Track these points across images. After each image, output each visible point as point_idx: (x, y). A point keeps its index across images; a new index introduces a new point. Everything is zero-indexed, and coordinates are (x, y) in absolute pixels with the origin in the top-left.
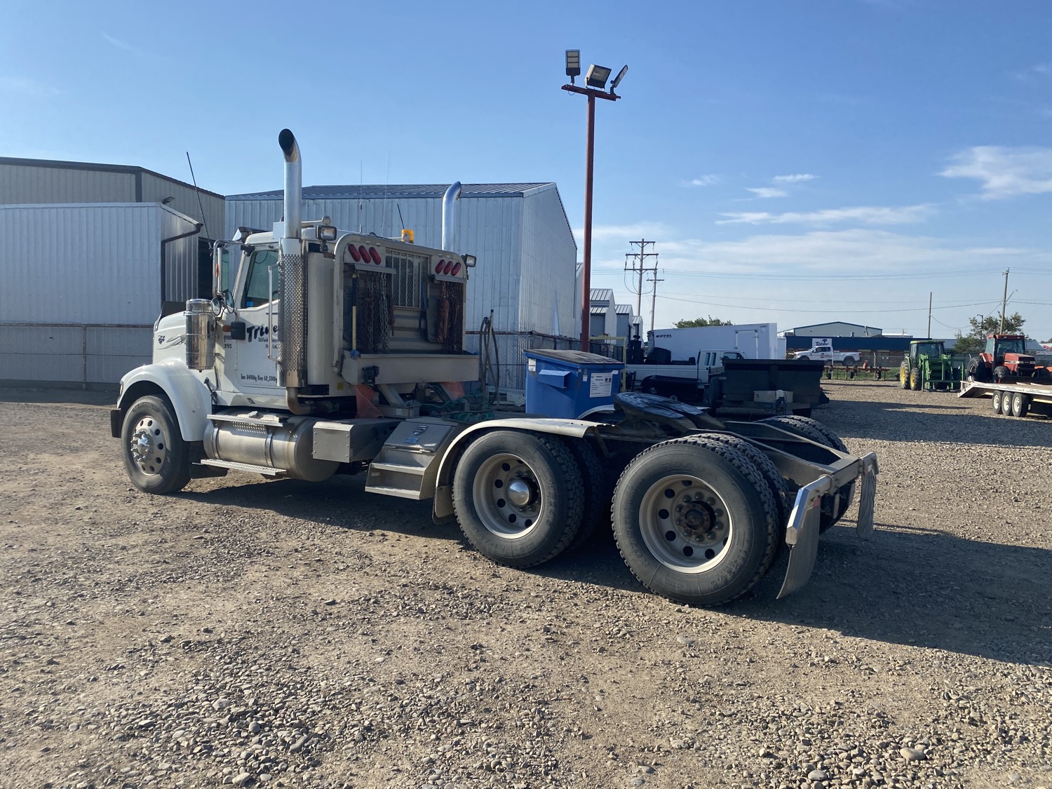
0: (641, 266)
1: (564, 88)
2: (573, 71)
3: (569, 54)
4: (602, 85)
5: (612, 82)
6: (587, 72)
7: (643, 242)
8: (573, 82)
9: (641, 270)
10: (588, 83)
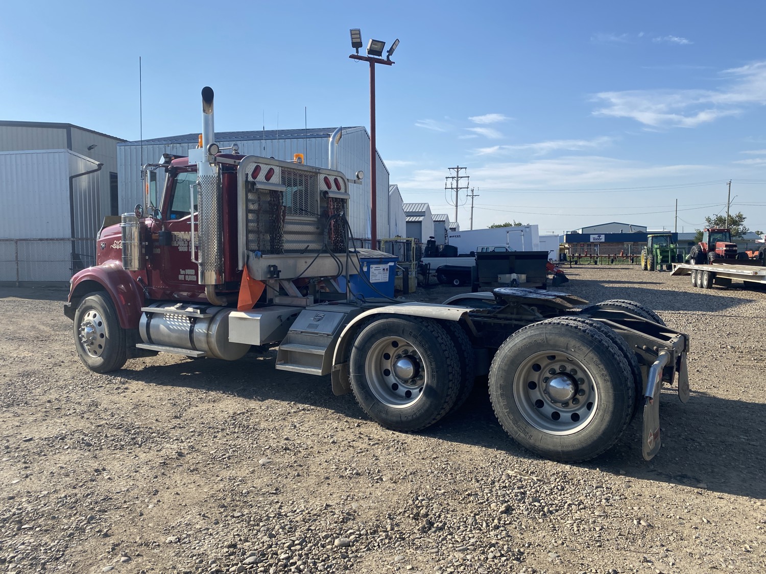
0: (457, 186)
1: (351, 57)
2: (357, 45)
3: (353, 32)
4: (380, 54)
5: (388, 52)
6: (367, 45)
7: (458, 168)
8: (357, 52)
9: (457, 188)
10: (369, 53)
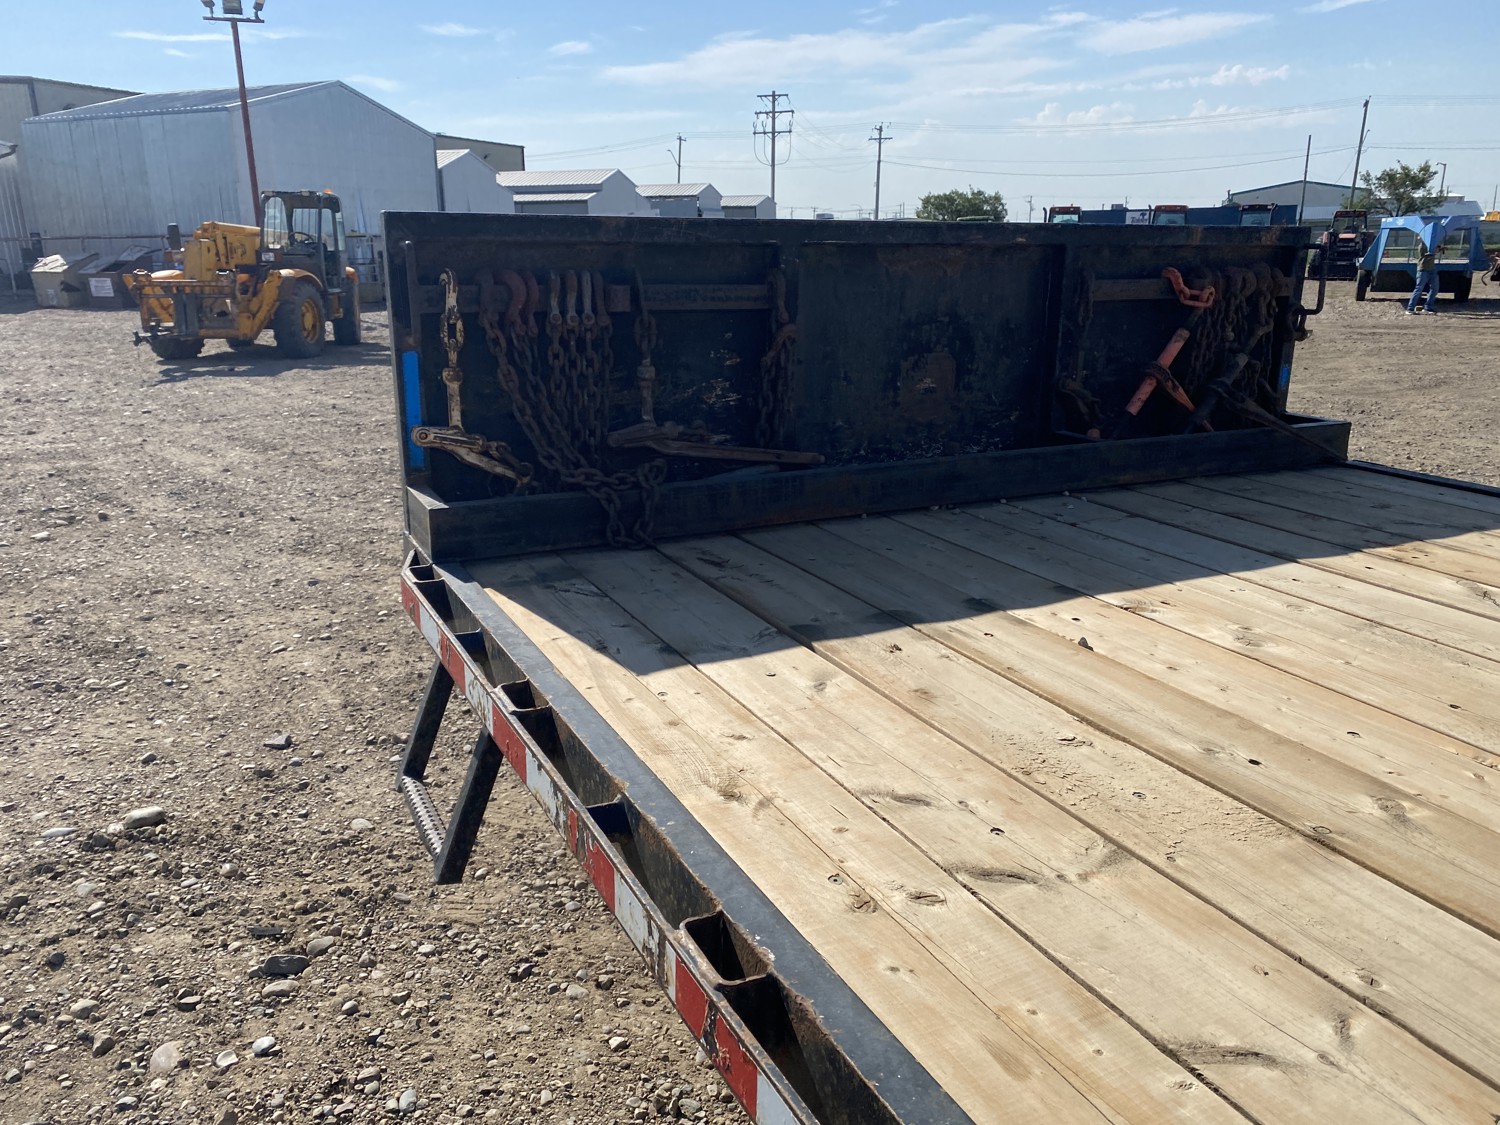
0: (773, 127)
1: (206, 18)
2: (209, 4)
4: (240, 12)
5: (254, 8)
7: (774, 95)
8: (212, 12)
9: (773, 132)
10: (225, 12)
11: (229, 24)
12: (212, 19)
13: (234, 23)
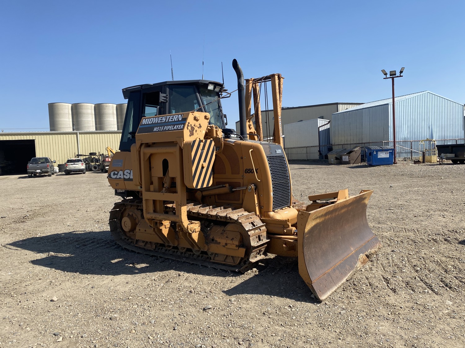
1: (384, 78)
2: (386, 74)
3: (383, 71)
4: (395, 75)
5: (399, 73)
6: (389, 73)
8: (386, 76)
10: (390, 76)
11: (391, 79)
12: (386, 78)
13: (393, 79)
